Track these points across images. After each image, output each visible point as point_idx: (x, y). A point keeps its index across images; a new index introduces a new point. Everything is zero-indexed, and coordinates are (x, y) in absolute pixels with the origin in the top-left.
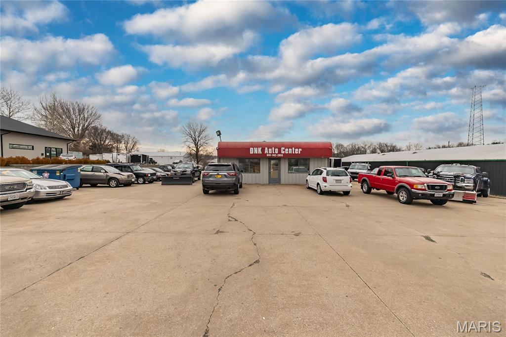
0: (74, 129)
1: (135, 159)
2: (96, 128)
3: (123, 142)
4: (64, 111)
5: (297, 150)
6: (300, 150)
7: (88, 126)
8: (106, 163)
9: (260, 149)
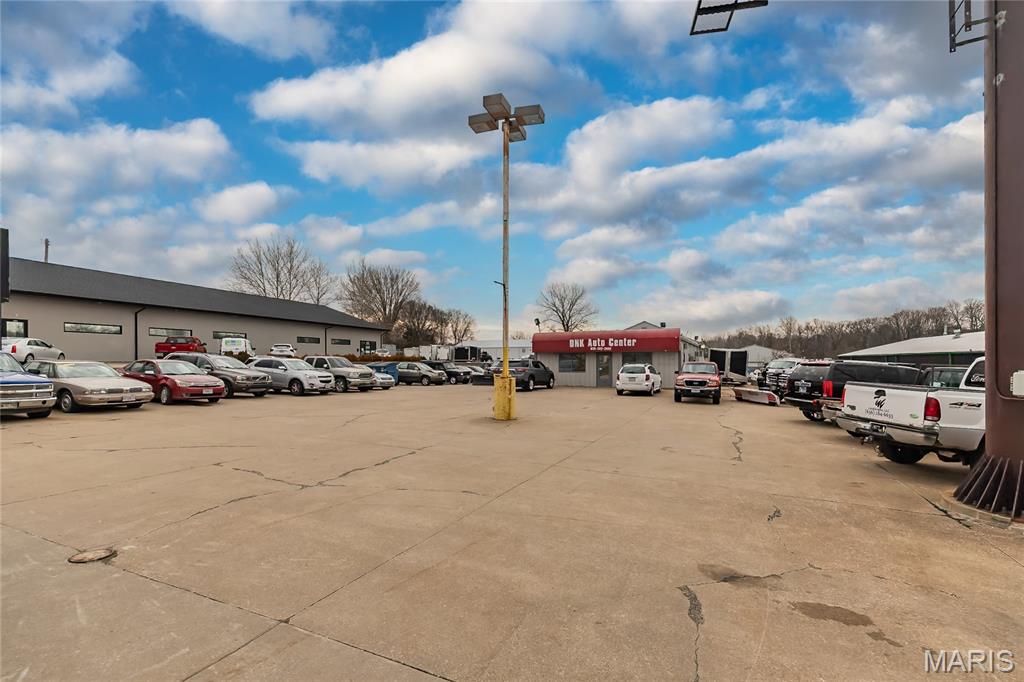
0: (385, 310)
1: (461, 354)
2: (412, 304)
3: (450, 325)
4: (374, 282)
5: (629, 341)
6: (634, 341)
7: (402, 302)
8: (421, 359)
9: (582, 341)
